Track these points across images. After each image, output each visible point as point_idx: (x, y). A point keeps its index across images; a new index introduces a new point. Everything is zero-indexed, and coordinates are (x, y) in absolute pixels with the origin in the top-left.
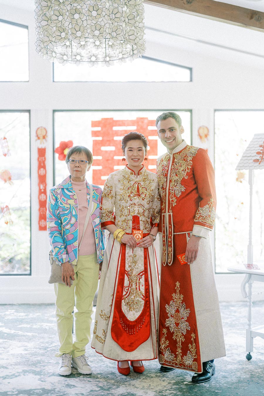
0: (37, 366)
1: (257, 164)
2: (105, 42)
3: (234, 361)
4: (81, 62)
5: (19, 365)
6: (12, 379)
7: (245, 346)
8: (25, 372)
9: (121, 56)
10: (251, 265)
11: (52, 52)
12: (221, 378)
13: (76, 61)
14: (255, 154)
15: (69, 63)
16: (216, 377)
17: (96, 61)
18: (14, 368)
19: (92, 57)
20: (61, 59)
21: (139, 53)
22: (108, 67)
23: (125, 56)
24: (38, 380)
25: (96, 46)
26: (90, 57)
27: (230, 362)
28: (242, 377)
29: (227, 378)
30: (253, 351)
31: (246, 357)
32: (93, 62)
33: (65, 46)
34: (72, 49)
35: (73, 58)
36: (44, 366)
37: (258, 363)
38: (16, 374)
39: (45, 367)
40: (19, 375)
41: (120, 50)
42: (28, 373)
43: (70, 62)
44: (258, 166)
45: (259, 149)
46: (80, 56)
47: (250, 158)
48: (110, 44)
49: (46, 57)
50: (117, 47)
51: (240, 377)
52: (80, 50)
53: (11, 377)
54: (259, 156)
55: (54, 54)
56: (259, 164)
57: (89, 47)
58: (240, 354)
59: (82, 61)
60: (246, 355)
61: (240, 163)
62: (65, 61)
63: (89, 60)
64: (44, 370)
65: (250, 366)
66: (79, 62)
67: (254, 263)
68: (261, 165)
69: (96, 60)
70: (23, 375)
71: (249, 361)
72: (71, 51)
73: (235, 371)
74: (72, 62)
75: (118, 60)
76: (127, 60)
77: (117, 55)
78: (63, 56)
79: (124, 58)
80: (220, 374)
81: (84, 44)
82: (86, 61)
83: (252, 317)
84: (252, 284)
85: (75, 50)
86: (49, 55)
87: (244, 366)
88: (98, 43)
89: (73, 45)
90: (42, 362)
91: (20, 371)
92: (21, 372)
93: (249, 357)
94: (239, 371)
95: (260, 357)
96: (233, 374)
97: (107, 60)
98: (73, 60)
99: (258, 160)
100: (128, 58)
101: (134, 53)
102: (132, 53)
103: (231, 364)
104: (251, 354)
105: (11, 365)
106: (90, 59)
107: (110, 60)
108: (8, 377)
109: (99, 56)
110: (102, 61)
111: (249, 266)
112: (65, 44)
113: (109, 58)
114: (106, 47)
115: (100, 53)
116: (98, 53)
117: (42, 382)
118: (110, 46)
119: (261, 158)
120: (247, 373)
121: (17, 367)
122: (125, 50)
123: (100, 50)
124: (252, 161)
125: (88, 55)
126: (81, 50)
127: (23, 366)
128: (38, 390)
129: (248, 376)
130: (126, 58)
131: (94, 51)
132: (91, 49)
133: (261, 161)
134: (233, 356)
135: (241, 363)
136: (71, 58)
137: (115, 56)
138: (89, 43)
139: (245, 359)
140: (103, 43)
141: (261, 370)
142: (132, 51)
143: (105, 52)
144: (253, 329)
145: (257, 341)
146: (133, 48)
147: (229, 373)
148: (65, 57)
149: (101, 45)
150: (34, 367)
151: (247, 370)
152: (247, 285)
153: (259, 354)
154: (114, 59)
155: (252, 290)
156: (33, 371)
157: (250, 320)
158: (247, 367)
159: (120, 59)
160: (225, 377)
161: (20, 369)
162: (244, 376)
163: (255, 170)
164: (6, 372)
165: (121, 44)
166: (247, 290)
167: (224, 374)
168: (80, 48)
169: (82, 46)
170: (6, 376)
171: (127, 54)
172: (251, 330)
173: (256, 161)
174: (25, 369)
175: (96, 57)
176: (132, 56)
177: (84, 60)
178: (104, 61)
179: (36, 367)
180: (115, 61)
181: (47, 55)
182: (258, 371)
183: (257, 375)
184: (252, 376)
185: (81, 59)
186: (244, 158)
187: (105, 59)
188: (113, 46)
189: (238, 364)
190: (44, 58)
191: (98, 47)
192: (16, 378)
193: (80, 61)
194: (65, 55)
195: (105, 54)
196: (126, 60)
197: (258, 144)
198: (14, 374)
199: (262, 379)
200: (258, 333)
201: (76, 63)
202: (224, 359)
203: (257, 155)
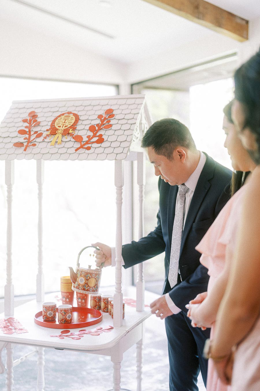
1: (21, 150)
14: (16, 134)
44: (22, 153)
45: (22, 126)
47: (9, 140)
54: (24, 138)
68: (26, 152)
99: (21, 144)
119: (26, 140)
124: (11, 145)
133: (27, 146)
197: (19, 117)
203: (19, 135)
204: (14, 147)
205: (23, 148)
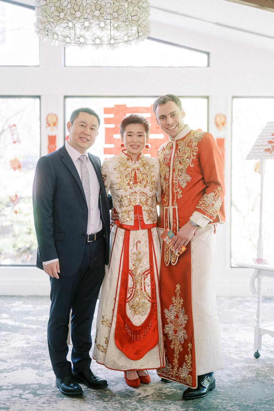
0: (37, 359)
1: (268, 153)
2: (110, 24)
3: (241, 359)
4: (85, 45)
5: (19, 358)
6: (10, 373)
7: (253, 342)
8: (23, 366)
9: (126, 38)
10: (260, 259)
11: (54, 34)
12: (225, 376)
13: (80, 44)
14: (267, 143)
15: (71, 46)
16: (220, 375)
17: (100, 44)
18: (13, 362)
19: (97, 39)
20: (64, 41)
21: (144, 35)
22: (113, 50)
23: (130, 39)
24: (36, 375)
25: (101, 28)
26: (95, 39)
27: (237, 360)
28: (247, 375)
29: (231, 376)
30: (261, 349)
31: (254, 355)
32: (98, 44)
33: (68, 27)
34: (75, 30)
35: (76, 40)
36: (44, 360)
37: (266, 361)
38: (14, 368)
39: (44, 362)
40: (17, 369)
41: (125, 32)
42: (26, 367)
43: (73, 44)
44: (269, 155)
45: (271, 138)
46: (84, 38)
47: (262, 147)
48: (116, 25)
49: (47, 39)
50: (122, 29)
51: (245, 376)
52: (83, 32)
53: (8, 371)
54: (271, 146)
55: (55, 36)
56: (270, 153)
57: (93, 28)
58: (248, 352)
59: (85, 43)
60: (254, 352)
61: (251, 153)
62: (68, 44)
63: (94, 43)
64: (43, 364)
65: (257, 365)
66: (82, 45)
67: (264, 258)
68: (272, 154)
69: (101, 42)
70: (21, 369)
71: (257, 359)
72: (74, 33)
73: (241, 369)
74: (76, 44)
75: (123, 43)
76: (133, 42)
77: (122, 38)
78: (66, 38)
79: (130, 40)
80: (224, 372)
81: (88, 26)
82: (91, 43)
83: (261, 313)
84: (261, 279)
85: (78, 32)
86: (50, 37)
87: (251, 365)
88: (102, 24)
89: (77, 27)
90: (42, 356)
91: (19, 364)
92: (20, 366)
93: (257, 355)
94: (245, 369)
95: (269, 355)
96: (239, 372)
97: (113, 43)
98: (76, 43)
99: (269, 149)
100: (134, 40)
101: (139, 35)
102: (137, 35)
103: (238, 362)
104: (259, 352)
105: (11, 358)
106: (95, 41)
107: (115, 43)
108: (5, 371)
109: (103, 39)
110: (107, 43)
111: (259, 260)
112: (68, 26)
113: (114, 41)
114: (111, 29)
115: (105, 35)
116: (102, 35)
117: (39, 377)
118: (115, 28)
119: (272, 147)
120: (253, 372)
121: (16, 360)
122: (131, 33)
123: (105, 32)
124: (263, 150)
125: (92, 37)
126: (85, 32)
127: (22, 360)
128: (35, 385)
129: (254, 375)
130: (132, 40)
131: (99, 33)
132: (95, 30)
133: (272, 151)
134: (240, 353)
135: (248, 361)
136: (74, 41)
137: (120, 38)
138: (93, 25)
139: (252, 356)
140: (108, 25)
141: (268, 369)
142: (137, 33)
143: (110, 34)
144: (262, 326)
145: (266, 338)
146: (138, 30)
147: (234, 371)
148: (68, 40)
149: (105, 26)
150: (34, 361)
151: (254, 368)
152: (256, 280)
153: (269, 352)
154: (119, 42)
155: (261, 285)
156: (32, 365)
157: (258, 317)
158: (254, 365)
159: (125, 42)
160: (229, 375)
161: (19, 362)
162: (250, 375)
163: (266, 160)
164: (3, 366)
165: (126, 26)
166: (256, 285)
167: (229, 372)
168: (84, 30)
169: (86, 28)
170: (4, 370)
171: (132, 36)
172: (259, 327)
173: (268, 150)
174: (25, 362)
175: (100, 39)
176: (137, 38)
177: (88, 43)
178: (109, 44)
179: (36, 361)
180: (120, 44)
181: (47, 37)
182: (265, 370)
183: (264, 374)
184: (258, 375)
185: (85, 41)
186: (255, 148)
187: (110, 42)
188: (118, 27)
189: (245, 362)
190: (45, 40)
191: (102, 29)
192: (13, 372)
193: (84, 43)
194: (67, 37)
195: (110, 36)
196: (131, 42)
197: (270, 133)
198: (12, 368)
199: (268, 378)
200: (267, 330)
201: (79, 46)
202: (231, 357)
203: (268, 144)
204: (264, 152)
205: (270, 152)
